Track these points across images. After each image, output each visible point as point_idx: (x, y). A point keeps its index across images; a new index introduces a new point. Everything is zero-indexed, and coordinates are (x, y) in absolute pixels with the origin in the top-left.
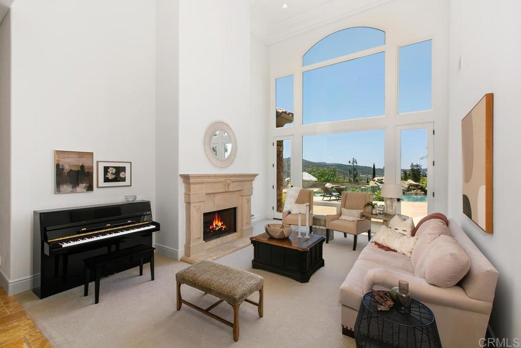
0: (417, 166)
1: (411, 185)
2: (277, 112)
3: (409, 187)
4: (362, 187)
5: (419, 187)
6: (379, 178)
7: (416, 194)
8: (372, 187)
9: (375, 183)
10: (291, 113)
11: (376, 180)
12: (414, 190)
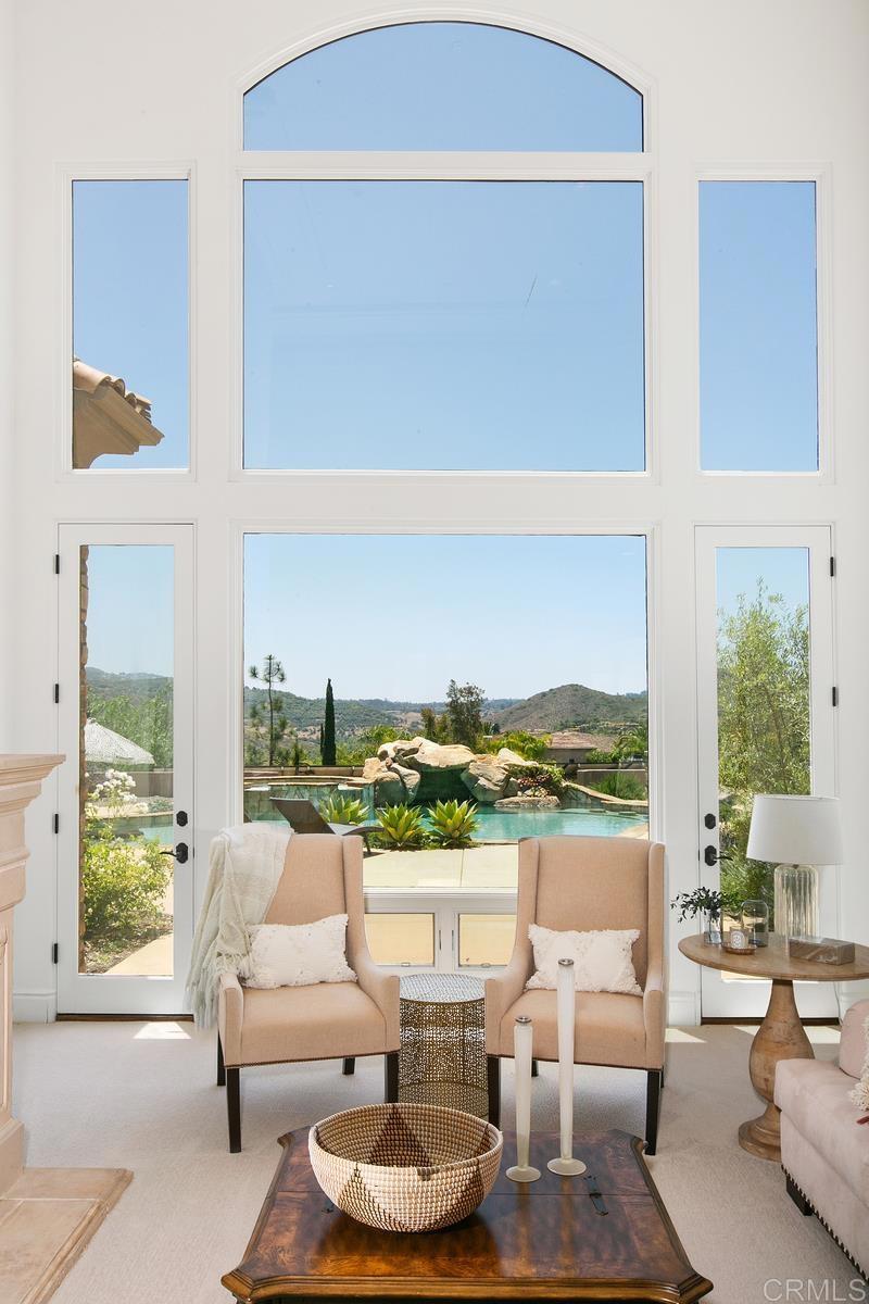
0: (470, 691)
1: (513, 771)
2: (78, 379)
3: (507, 779)
4: (341, 787)
5: (542, 778)
6: (398, 744)
7: (534, 806)
8: (377, 783)
9: (389, 768)
10: (141, 403)
11: (392, 754)
12: (524, 789)
